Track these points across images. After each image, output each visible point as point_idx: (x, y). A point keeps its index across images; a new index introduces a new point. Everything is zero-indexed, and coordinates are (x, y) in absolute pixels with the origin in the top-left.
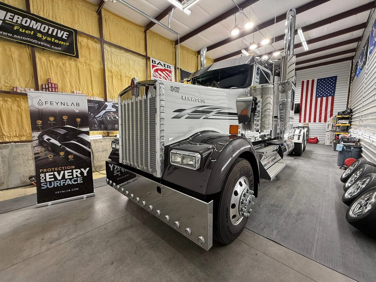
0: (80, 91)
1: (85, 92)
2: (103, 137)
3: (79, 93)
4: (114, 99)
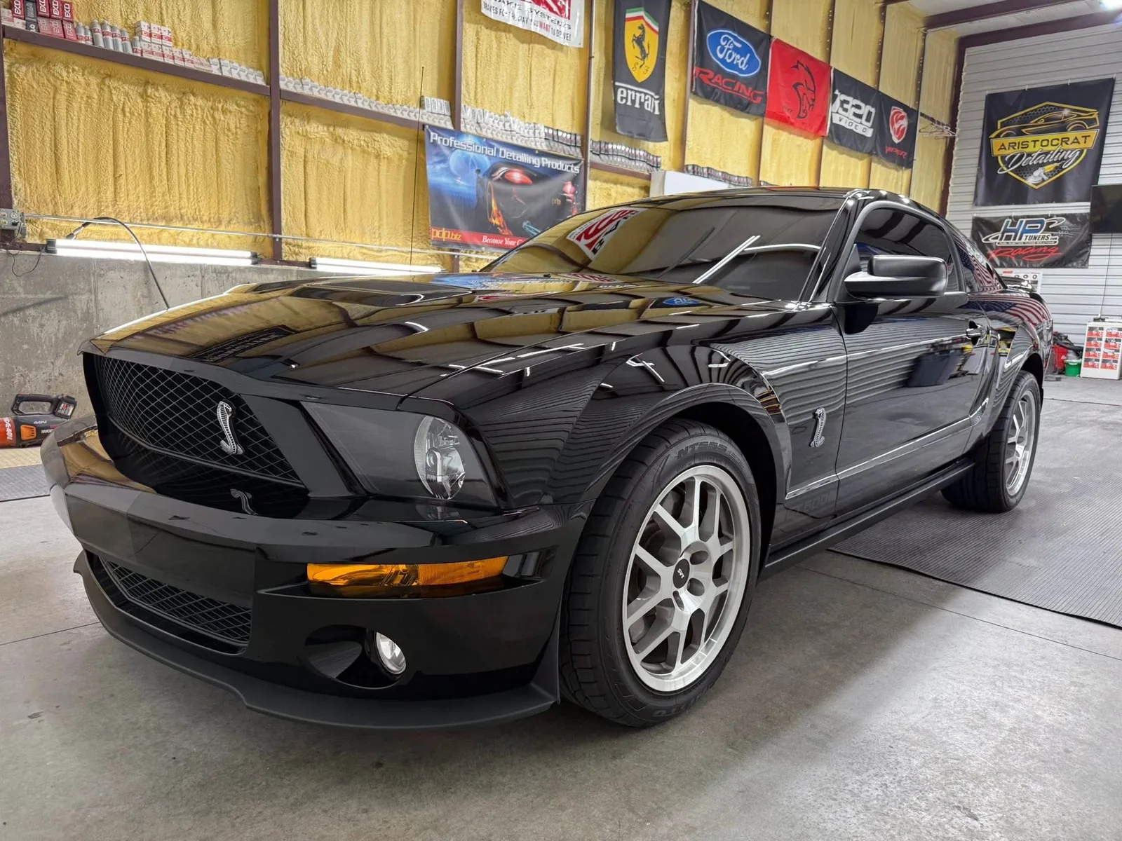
0: (163, 28)
1: (184, 34)
2: (256, 260)
3: (159, 33)
4: (308, 80)
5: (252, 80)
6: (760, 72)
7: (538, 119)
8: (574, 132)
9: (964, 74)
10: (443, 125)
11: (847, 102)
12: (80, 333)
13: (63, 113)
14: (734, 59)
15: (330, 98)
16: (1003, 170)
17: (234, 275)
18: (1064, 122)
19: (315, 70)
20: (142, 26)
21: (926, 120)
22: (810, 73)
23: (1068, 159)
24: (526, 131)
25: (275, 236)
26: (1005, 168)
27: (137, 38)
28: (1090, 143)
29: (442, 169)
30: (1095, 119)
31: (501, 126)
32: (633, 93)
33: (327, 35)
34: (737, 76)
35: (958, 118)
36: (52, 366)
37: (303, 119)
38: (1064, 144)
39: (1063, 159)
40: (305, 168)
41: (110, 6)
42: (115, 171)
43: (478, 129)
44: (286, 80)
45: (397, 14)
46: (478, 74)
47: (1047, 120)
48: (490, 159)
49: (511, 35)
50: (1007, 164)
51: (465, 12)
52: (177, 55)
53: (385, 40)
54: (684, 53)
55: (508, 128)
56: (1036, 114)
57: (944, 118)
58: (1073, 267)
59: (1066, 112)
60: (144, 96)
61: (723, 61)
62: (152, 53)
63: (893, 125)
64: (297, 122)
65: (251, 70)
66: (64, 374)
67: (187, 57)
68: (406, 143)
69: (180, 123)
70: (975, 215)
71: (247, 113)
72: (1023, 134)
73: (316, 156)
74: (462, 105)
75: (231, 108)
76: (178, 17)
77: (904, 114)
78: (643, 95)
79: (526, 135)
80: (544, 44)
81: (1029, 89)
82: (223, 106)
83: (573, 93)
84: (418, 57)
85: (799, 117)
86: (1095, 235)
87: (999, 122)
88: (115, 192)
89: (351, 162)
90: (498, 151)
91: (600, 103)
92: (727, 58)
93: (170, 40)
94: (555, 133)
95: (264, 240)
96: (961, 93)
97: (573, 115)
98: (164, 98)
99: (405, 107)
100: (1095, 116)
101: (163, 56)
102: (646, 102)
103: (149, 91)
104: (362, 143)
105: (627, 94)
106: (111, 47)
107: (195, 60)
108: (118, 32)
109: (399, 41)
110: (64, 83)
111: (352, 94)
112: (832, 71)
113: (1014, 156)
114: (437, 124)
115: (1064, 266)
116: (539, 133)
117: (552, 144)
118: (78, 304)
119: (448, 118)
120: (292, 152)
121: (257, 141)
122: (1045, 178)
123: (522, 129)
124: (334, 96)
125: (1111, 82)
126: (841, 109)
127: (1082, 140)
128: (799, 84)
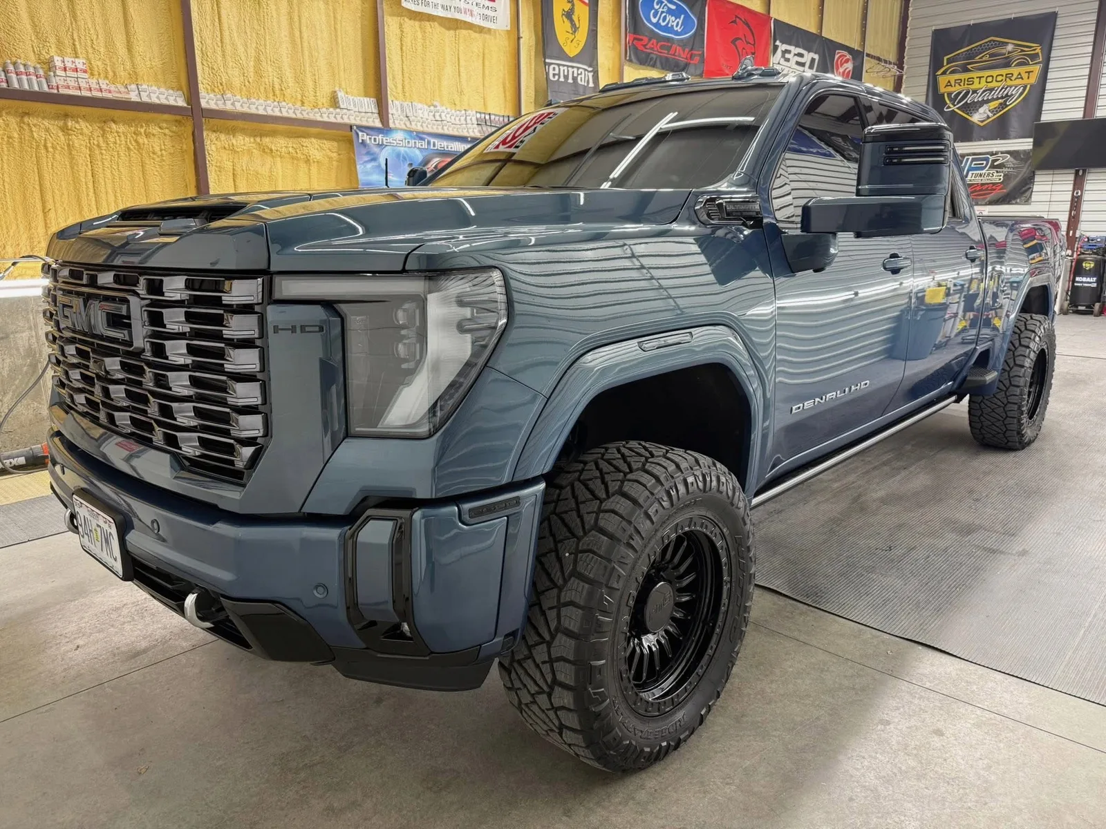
0: (77, 60)
1: (99, 63)
3: (73, 66)
4: (229, 95)
5: (172, 102)
6: (695, 32)
7: (469, 105)
8: (506, 114)
9: (911, 9)
10: (371, 124)
11: (789, 52)
14: (668, 24)
15: (253, 111)
16: (949, 107)
18: (1007, 58)
19: (237, 82)
20: (56, 61)
21: (873, 60)
22: (749, 27)
23: (1012, 95)
24: (457, 119)
26: (951, 106)
27: (52, 74)
28: (1033, 79)
29: (374, 167)
30: (1038, 54)
31: (431, 117)
32: (566, 68)
33: (246, 45)
34: (673, 39)
35: (905, 55)
37: (228, 134)
38: (1008, 80)
39: (1007, 95)
40: (234, 180)
41: (21, 44)
42: (44, 207)
43: (408, 123)
44: (207, 98)
45: (316, 14)
46: (404, 67)
47: (992, 55)
48: (421, 152)
49: (436, 23)
50: (953, 101)
51: (385, 7)
52: (94, 86)
53: (305, 44)
54: (617, 21)
55: (438, 118)
56: (981, 50)
57: (892, 57)
58: (1016, 203)
60: (65, 129)
61: (657, 25)
62: (68, 87)
63: (837, 69)
64: (223, 137)
65: (171, 91)
67: (104, 87)
68: (335, 144)
69: (104, 152)
71: (171, 134)
72: (969, 70)
73: (244, 168)
74: (390, 102)
75: (154, 131)
76: (92, 47)
77: (849, 56)
78: (575, 70)
79: (458, 122)
80: (471, 29)
81: (974, 24)
82: (145, 131)
83: (505, 74)
84: (341, 55)
86: (1037, 172)
87: (945, 58)
88: (46, 226)
89: (280, 171)
90: (429, 143)
91: (533, 81)
92: (661, 21)
93: (85, 72)
94: (487, 117)
96: (908, 29)
97: (505, 97)
98: (85, 130)
100: (1038, 51)
101: (80, 90)
102: (580, 76)
103: (70, 124)
104: (291, 149)
105: (558, 70)
106: (26, 87)
107: (113, 88)
108: (32, 70)
109: (319, 42)
111: (276, 103)
112: (772, 21)
113: (960, 93)
114: (364, 123)
115: (1009, 203)
116: (471, 119)
117: (484, 128)
118: (20, 342)
119: (377, 115)
120: (219, 167)
121: (184, 160)
122: (990, 114)
123: (453, 118)
124: (257, 108)
125: (1054, 16)
126: (782, 59)
127: (1025, 76)
128: (737, 39)
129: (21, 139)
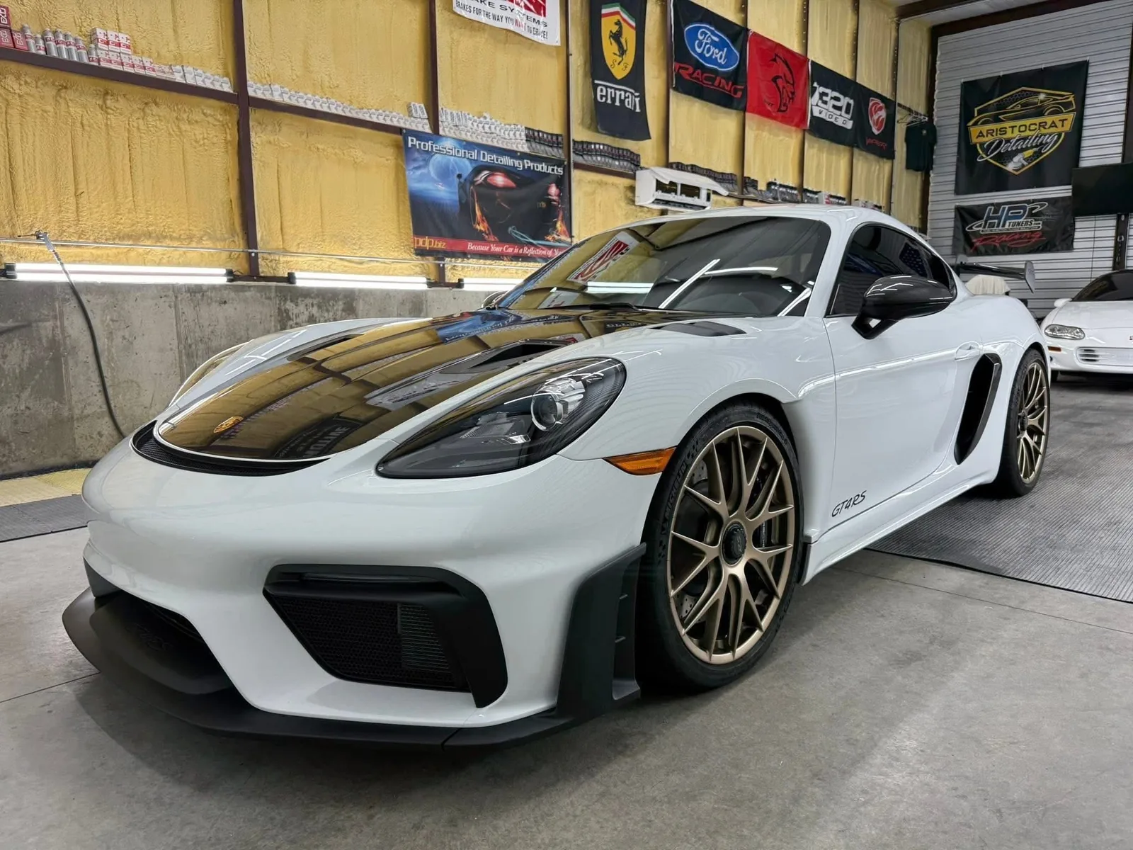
0: (120, 35)
1: (143, 42)
2: (232, 277)
3: (116, 41)
4: (277, 86)
5: (217, 87)
6: (738, 66)
7: (518, 121)
8: (555, 132)
9: (938, 63)
10: (420, 129)
11: (826, 95)
12: (47, 362)
13: (17, 128)
14: (712, 54)
15: (301, 104)
16: (982, 158)
17: (209, 293)
18: (1040, 106)
19: (285, 75)
20: (98, 34)
21: (904, 110)
22: (788, 66)
23: (1047, 143)
24: (506, 133)
25: (250, 251)
26: (984, 156)
28: (1068, 126)
29: (422, 175)
30: (1071, 102)
31: (481, 129)
32: (613, 90)
34: (717, 71)
35: (934, 107)
36: (17, 400)
37: (273, 128)
38: (1042, 128)
39: (1041, 143)
40: (278, 178)
41: (62, 13)
42: (76, 189)
43: (457, 133)
44: (254, 87)
46: (455, 75)
47: (1023, 105)
48: (471, 163)
49: (486, 34)
50: (986, 151)
52: (137, 63)
54: (662, 49)
55: (487, 130)
56: (1013, 99)
57: (921, 108)
58: (1058, 251)
59: (1042, 97)
60: (104, 108)
61: (701, 55)
62: (110, 61)
63: (872, 116)
64: (268, 130)
65: (217, 77)
66: (31, 407)
67: (147, 65)
68: (383, 149)
69: (143, 135)
70: (957, 204)
71: (215, 122)
72: (1000, 121)
73: (289, 166)
74: (441, 110)
75: (198, 118)
76: (137, 24)
77: (881, 105)
78: (623, 93)
79: (507, 136)
80: (521, 43)
81: (1003, 75)
82: (188, 116)
83: (554, 92)
85: (779, 110)
86: (1078, 218)
87: (976, 109)
88: (77, 211)
90: (478, 154)
91: (580, 103)
92: (705, 52)
93: (128, 47)
94: (536, 134)
95: (238, 257)
96: (937, 82)
97: (553, 115)
98: (124, 110)
99: (381, 111)
100: (1071, 99)
101: (122, 65)
102: (627, 100)
103: (109, 102)
104: (338, 150)
105: (605, 92)
106: (65, 56)
107: (157, 67)
108: (71, 40)
110: (16, 96)
111: (324, 100)
112: (810, 63)
113: (993, 143)
114: (414, 128)
115: (1050, 251)
116: (520, 135)
117: (534, 145)
118: (43, 332)
119: (426, 121)
120: (263, 162)
121: (227, 152)
123: (502, 131)
124: (305, 102)
125: (1085, 65)
126: (820, 101)
127: (1059, 124)
128: (778, 77)
129: (56, 113)
